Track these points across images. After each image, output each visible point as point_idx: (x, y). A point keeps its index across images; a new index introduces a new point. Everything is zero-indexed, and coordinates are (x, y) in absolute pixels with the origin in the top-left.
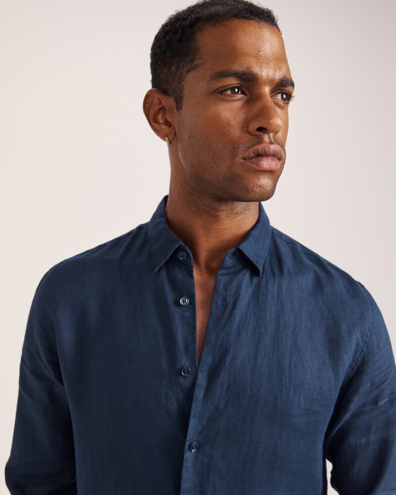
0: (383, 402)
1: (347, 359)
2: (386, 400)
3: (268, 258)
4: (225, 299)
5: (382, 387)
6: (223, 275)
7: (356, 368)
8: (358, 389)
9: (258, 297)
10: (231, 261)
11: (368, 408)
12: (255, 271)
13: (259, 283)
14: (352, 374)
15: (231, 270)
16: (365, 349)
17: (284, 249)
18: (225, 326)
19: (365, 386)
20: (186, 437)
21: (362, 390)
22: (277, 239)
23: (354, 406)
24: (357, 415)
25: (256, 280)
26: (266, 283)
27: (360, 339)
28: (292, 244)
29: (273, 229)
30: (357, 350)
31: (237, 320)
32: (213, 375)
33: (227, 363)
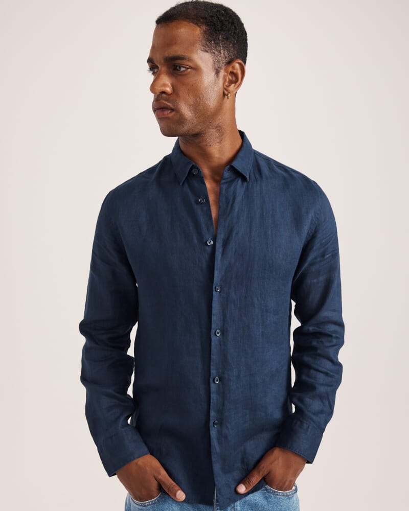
0: (328, 256)
1: (306, 229)
2: (330, 255)
3: (252, 169)
4: (227, 198)
5: (327, 247)
6: (224, 183)
7: (311, 235)
8: (313, 247)
9: (248, 195)
10: (228, 174)
11: (319, 259)
12: (244, 179)
13: (247, 186)
14: (309, 239)
15: (229, 180)
16: (316, 222)
17: (262, 163)
18: (229, 215)
19: (317, 245)
20: (213, 283)
21: (315, 248)
22: (258, 157)
23: (310, 258)
24: (311, 264)
25: (245, 184)
26: (252, 185)
27: (314, 216)
28: (268, 160)
29: (255, 151)
30: (311, 223)
31: (236, 210)
32: (226, 244)
33: (234, 236)
